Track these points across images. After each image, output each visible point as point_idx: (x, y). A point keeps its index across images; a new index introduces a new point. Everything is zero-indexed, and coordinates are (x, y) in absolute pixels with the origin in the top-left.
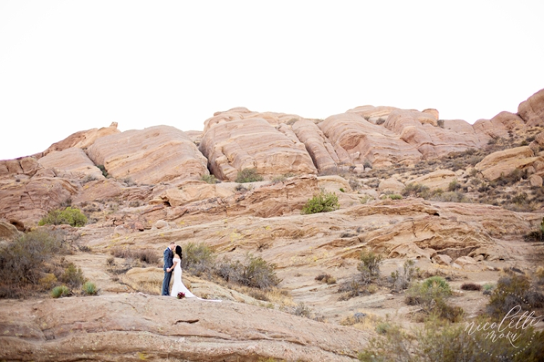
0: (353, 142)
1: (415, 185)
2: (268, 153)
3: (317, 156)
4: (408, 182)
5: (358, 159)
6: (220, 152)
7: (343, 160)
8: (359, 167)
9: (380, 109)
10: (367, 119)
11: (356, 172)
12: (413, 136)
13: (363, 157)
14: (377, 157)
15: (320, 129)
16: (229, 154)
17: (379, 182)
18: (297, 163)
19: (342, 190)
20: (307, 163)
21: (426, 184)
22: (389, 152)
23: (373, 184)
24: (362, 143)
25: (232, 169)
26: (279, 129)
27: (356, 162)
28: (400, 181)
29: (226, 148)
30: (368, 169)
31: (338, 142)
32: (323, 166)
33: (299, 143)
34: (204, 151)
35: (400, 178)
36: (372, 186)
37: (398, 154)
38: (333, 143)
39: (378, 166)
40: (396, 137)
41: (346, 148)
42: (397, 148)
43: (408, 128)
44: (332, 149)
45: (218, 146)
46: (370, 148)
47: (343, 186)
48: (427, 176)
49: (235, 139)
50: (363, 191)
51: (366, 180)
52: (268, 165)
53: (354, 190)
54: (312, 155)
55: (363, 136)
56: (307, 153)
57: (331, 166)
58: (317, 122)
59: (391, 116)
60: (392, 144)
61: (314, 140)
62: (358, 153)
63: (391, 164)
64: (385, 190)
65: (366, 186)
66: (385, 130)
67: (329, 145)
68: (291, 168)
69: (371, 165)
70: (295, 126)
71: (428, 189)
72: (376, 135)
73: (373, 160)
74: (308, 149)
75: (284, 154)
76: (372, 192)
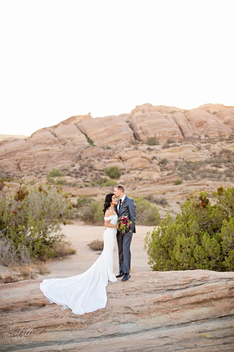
0: (201, 124)
1: (225, 149)
2: (161, 130)
3: (184, 131)
4: (223, 147)
5: (203, 132)
6: (139, 128)
7: (196, 132)
8: (203, 137)
9: (215, 105)
10: (208, 111)
11: (201, 140)
12: (229, 122)
13: (205, 131)
14: (212, 132)
15: (186, 116)
16: (144, 130)
17: (210, 146)
18: (174, 134)
19: (193, 151)
20: (179, 135)
21: (230, 149)
22: (217, 130)
23: (208, 147)
24: (205, 125)
25: (144, 137)
26: (166, 117)
27: (202, 133)
28: (219, 146)
29: (142, 127)
30: (207, 138)
31: (193, 124)
32: (187, 135)
33: (176, 125)
34: (131, 127)
35: (220, 145)
36: (207, 149)
37: (222, 130)
38: (191, 124)
39: (212, 136)
40: (221, 122)
41: (198, 127)
42: (221, 127)
43: (227, 118)
44: (190, 127)
45: (138, 126)
46: (209, 128)
47: (193, 149)
48: (232, 145)
49: (146, 123)
50: (203, 151)
51: (204, 145)
52: (161, 135)
53: (199, 150)
54: (181, 130)
55: (205, 122)
56: (179, 129)
57: (190, 136)
58: (186, 111)
59: (220, 111)
60: (219, 125)
61: (182, 123)
62: (203, 129)
63: (218, 135)
64: (212, 151)
65: (204, 148)
66: (216, 118)
67: (189, 125)
68: (171, 137)
69: (208, 135)
70: (174, 115)
71: (231, 151)
72: (212, 121)
73: (210, 133)
74: (180, 127)
75: (168, 130)
76: (207, 151)
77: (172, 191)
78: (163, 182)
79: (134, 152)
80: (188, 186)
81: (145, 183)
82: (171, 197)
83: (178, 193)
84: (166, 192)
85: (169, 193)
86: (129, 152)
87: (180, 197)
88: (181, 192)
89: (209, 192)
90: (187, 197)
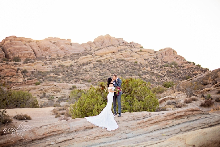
0: (46, 49)
1: (61, 64)
2: (22, 52)
3: (36, 53)
4: (60, 63)
5: (48, 54)
6: (8, 51)
7: (43, 54)
8: (48, 57)
9: (55, 38)
10: (51, 42)
11: (47, 59)
12: (63, 48)
13: (49, 54)
14: (53, 54)
15: (37, 44)
16: (11, 52)
17: (52, 63)
18: (30, 55)
19: (42, 65)
20: (33, 56)
21: (64, 64)
22: (56, 53)
23: (51, 63)
24: (49, 50)
25: (12, 56)
26: (25, 45)
27: (47, 55)
28: (58, 63)
29: (10, 50)
30: (50, 58)
31: (42, 49)
32: (38, 56)
33: (31, 49)
34: (3, 50)
35: (58, 62)
36: (50, 64)
37: (59, 53)
38: (41, 49)
39: (53, 57)
40: (59, 48)
41: (44, 51)
42: (58, 52)
43: (62, 46)
44: (40, 51)
45: (8, 49)
46: (51, 51)
47: (42, 64)
48: (65, 62)
49: (13, 48)
50: (48, 65)
51: (49, 62)
52: (22, 55)
53: (45, 65)
54: (34, 52)
55: (49, 48)
56: (33, 52)
57: (40, 56)
58: (37, 42)
59: (57, 42)
60: (57, 50)
61: (35, 48)
62: (48, 52)
63: (56, 56)
64: (54, 65)
65: (49, 64)
66: (56, 46)
67: (39, 50)
68: (28, 56)
69: (51, 56)
70: (30, 44)
71: (65, 66)
72: (53, 47)
73: (52, 55)
74: (34, 51)
75: (27, 53)
76: (50, 65)
77: (34, 89)
78: (28, 83)
79: (6, 65)
80: (44, 85)
81: (17, 84)
82: (34, 93)
83: (38, 90)
84: (31, 89)
85: (32, 90)
86: (3, 66)
87: (39, 92)
88: (40, 90)
89: (56, 89)
90: (43, 92)
